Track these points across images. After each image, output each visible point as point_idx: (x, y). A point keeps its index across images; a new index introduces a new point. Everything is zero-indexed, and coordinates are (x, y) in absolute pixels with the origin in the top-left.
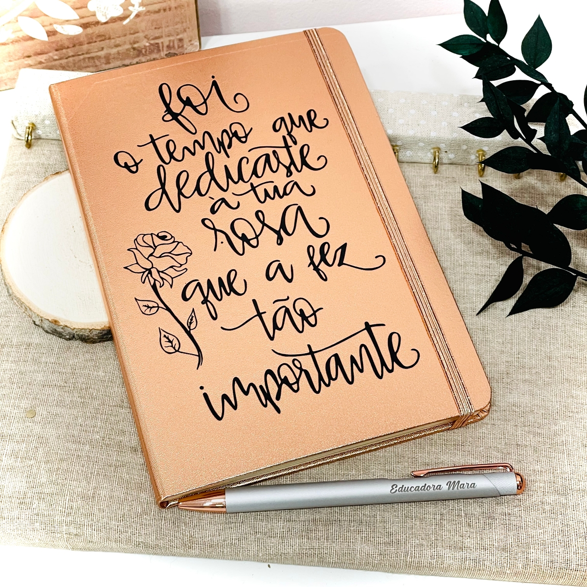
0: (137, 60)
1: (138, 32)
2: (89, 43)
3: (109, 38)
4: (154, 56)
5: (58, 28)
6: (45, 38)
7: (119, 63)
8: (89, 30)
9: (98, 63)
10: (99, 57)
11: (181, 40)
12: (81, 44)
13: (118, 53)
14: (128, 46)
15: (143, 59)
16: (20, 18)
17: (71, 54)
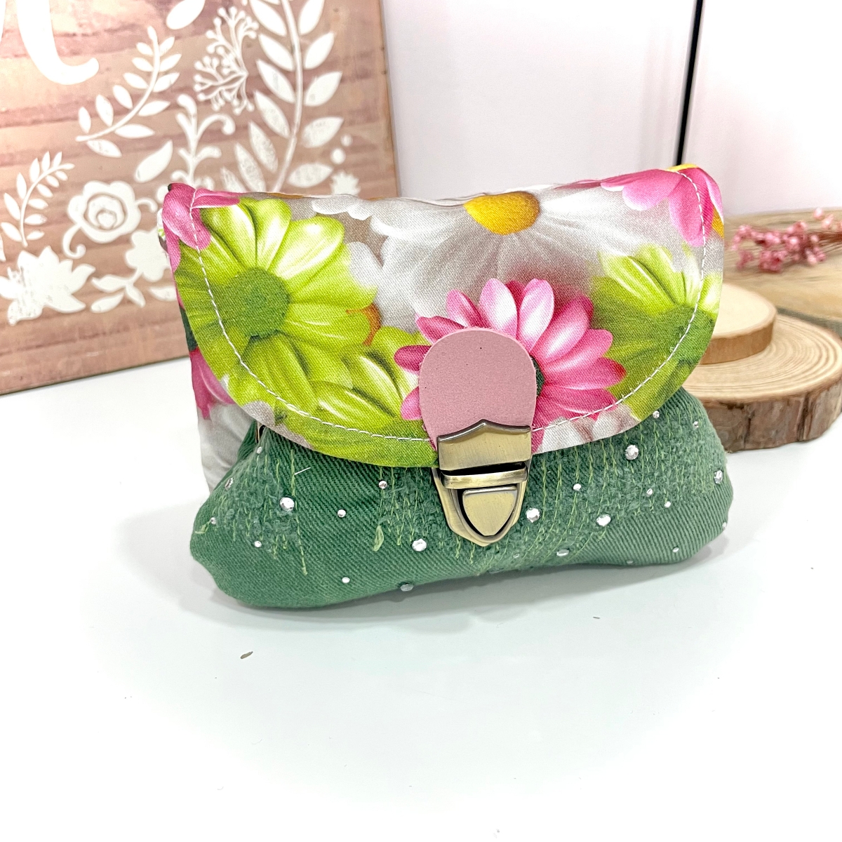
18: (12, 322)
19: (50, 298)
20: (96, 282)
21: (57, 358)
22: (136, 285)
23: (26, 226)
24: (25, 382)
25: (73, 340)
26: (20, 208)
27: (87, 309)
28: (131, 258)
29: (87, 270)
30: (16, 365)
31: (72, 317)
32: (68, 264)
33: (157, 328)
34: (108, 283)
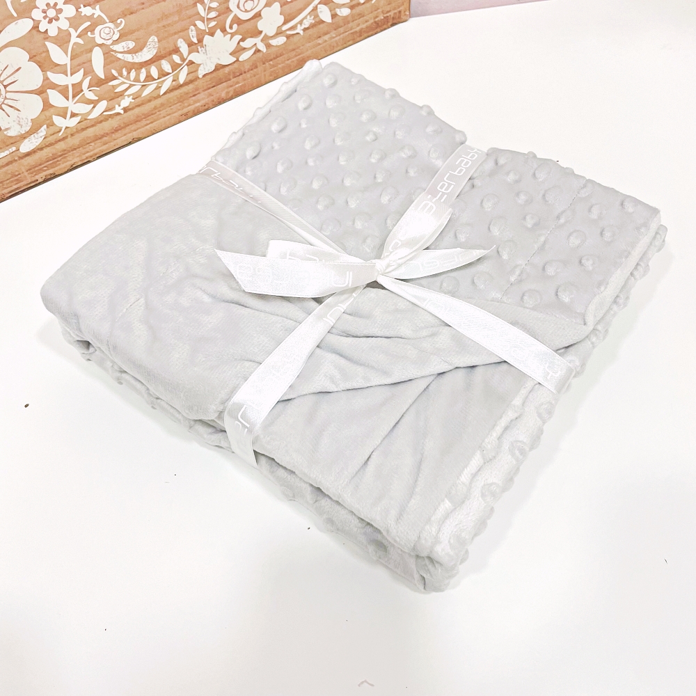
0: (375, 31)
1: (378, 9)
2: (353, 21)
3: (364, 16)
4: (385, 26)
5: (338, 11)
6: (330, 21)
7: (366, 35)
8: (354, 11)
9: (355, 36)
10: (356, 32)
11: (400, 12)
12: (348, 23)
13: (367, 27)
14: (372, 21)
15: (378, 30)
16: (319, 6)
17: (342, 31)
18: (200, 76)
19: (219, 59)
20: (243, 44)
21: (222, 90)
22: (262, 41)
23: (208, 19)
24: (206, 107)
25: (230, 80)
26: (205, 10)
27: (238, 60)
28: (261, 25)
29: (238, 37)
30: (203, 98)
31: (230, 66)
32: (229, 36)
33: (271, 62)
34: (248, 43)
